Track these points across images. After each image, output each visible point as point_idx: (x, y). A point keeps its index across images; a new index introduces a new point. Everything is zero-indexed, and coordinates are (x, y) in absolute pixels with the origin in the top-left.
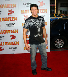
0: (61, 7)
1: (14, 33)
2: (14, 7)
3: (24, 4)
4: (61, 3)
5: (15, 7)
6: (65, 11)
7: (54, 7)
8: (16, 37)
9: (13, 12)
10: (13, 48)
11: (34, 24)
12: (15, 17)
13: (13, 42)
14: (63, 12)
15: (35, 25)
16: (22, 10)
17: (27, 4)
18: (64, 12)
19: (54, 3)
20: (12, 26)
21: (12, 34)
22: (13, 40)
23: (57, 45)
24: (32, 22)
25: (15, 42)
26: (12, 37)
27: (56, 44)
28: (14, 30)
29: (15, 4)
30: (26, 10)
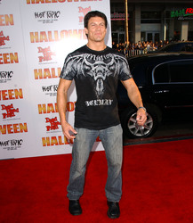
0: (142, 22)
1: (11, 98)
2: (7, 25)
3: (36, 15)
4: (142, 13)
5: (12, 24)
6: (153, 35)
7: (124, 22)
8: (17, 110)
9: (8, 39)
10: (10, 143)
11: (87, 68)
12: (11, 54)
13: (9, 126)
14: (148, 37)
15: (88, 71)
16: (31, 33)
17: (45, 15)
18: (150, 35)
19: (124, 12)
20: (4, 79)
21: (7, 103)
22: (9, 121)
23: (133, 129)
24: (81, 61)
25: (15, 125)
26: (5, 111)
27: (131, 127)
28: (10, 91)
29: (11, 15)
30: (43, 33)
